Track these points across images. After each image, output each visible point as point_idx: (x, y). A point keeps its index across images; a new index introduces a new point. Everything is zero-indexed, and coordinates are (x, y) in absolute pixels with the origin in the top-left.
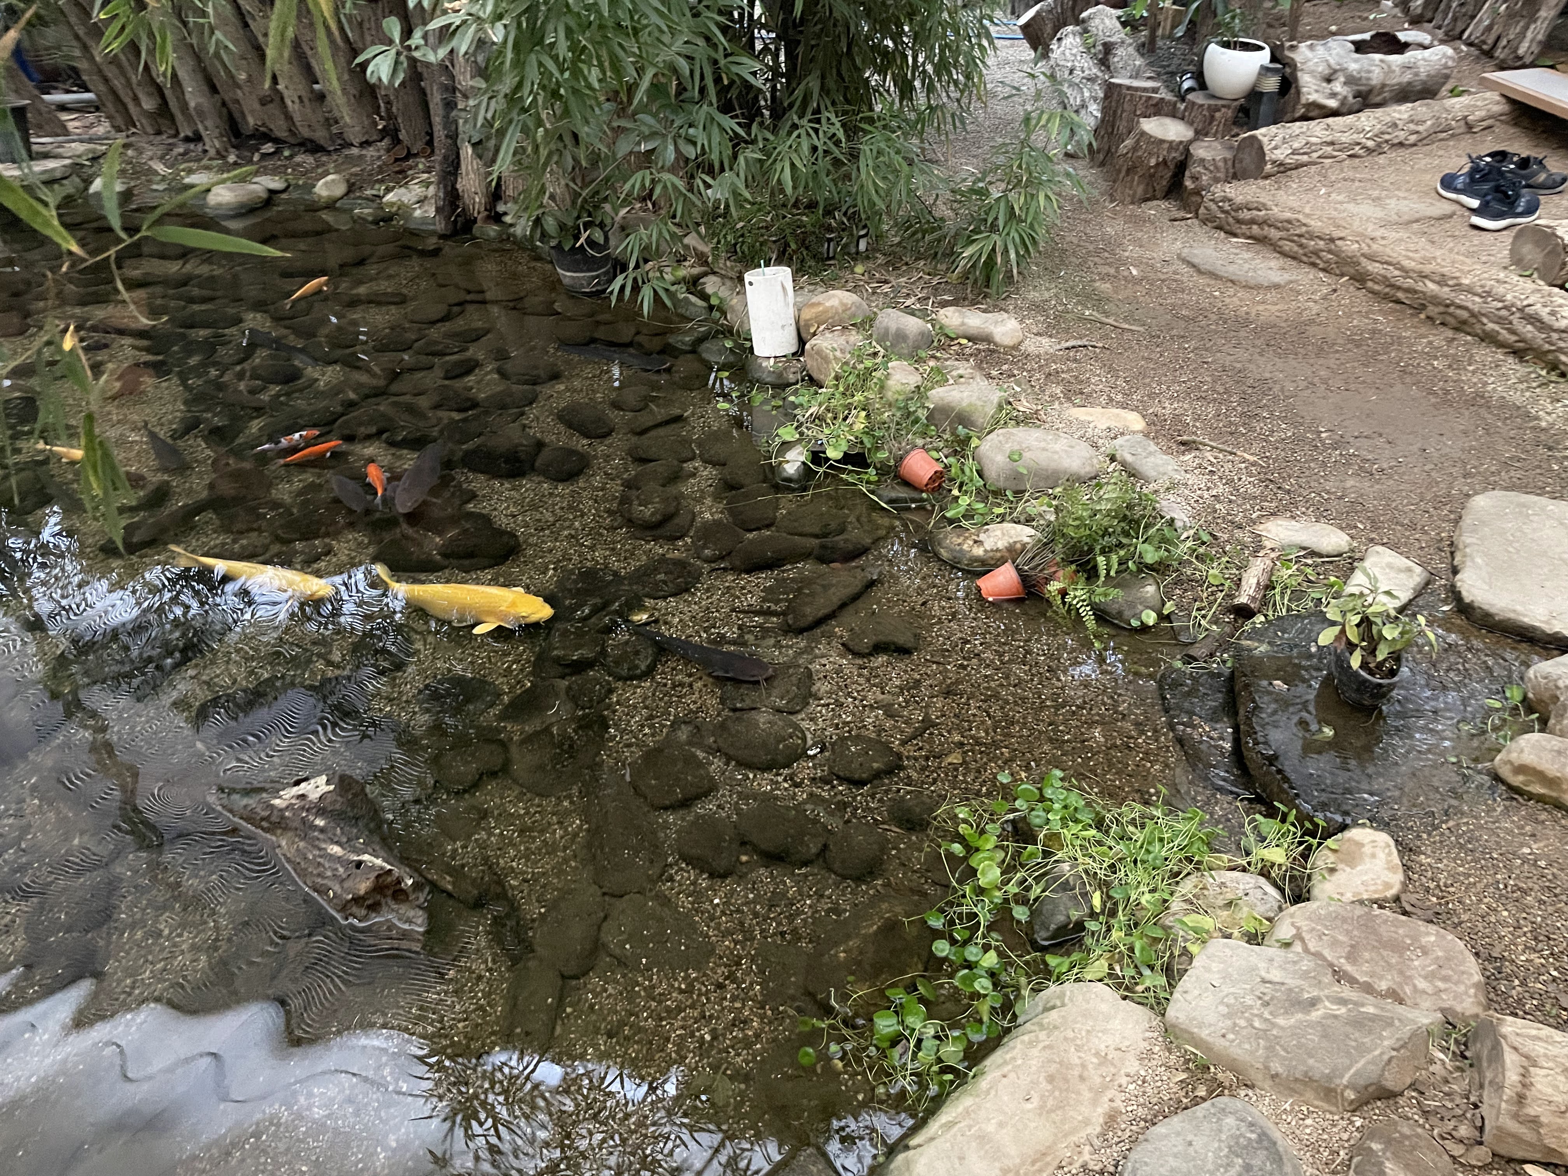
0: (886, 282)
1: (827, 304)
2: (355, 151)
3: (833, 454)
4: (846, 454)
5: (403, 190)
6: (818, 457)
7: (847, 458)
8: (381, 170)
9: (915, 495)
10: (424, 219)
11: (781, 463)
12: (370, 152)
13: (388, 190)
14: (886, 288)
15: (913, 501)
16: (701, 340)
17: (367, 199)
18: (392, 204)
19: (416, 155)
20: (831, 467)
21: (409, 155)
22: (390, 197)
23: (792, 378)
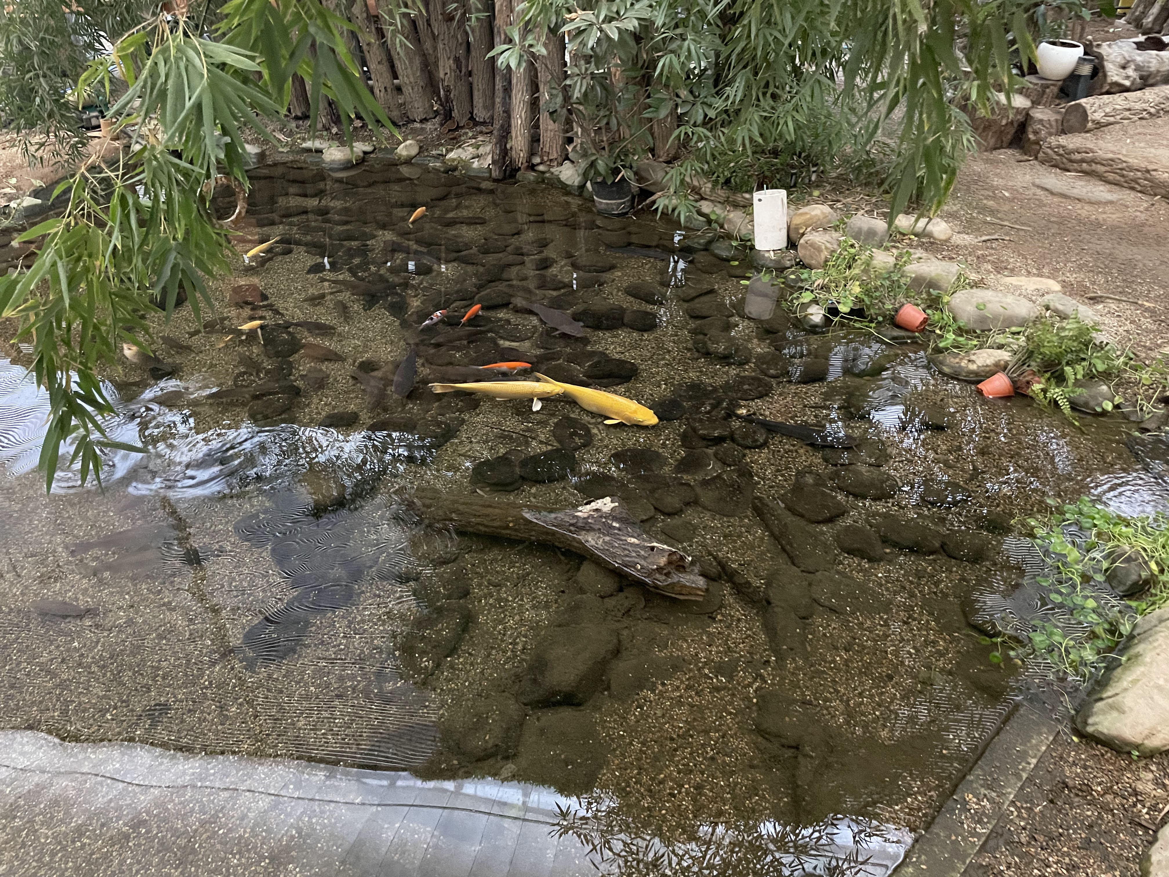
0: (838, 201)
1: (813, 213)
2: (417, 125)
3: (844, 309)
4: (852, 309)
5: (460, 150)
6: (833, 311)
7: (852, 312)
8: (439, 138)
9: (909, 334)
10: (480, 169)
11: (806, 316)
12: (429, 126)
13: (448, 151)
14: (839, 205)
15: (909, 338)
16: (710, 242)
17: (433, 157)
18: (453, 160)
19: (462, 127)
20: (842, 317)
21: (458, 128)
22: (451, 155)
23: (788, 264)
